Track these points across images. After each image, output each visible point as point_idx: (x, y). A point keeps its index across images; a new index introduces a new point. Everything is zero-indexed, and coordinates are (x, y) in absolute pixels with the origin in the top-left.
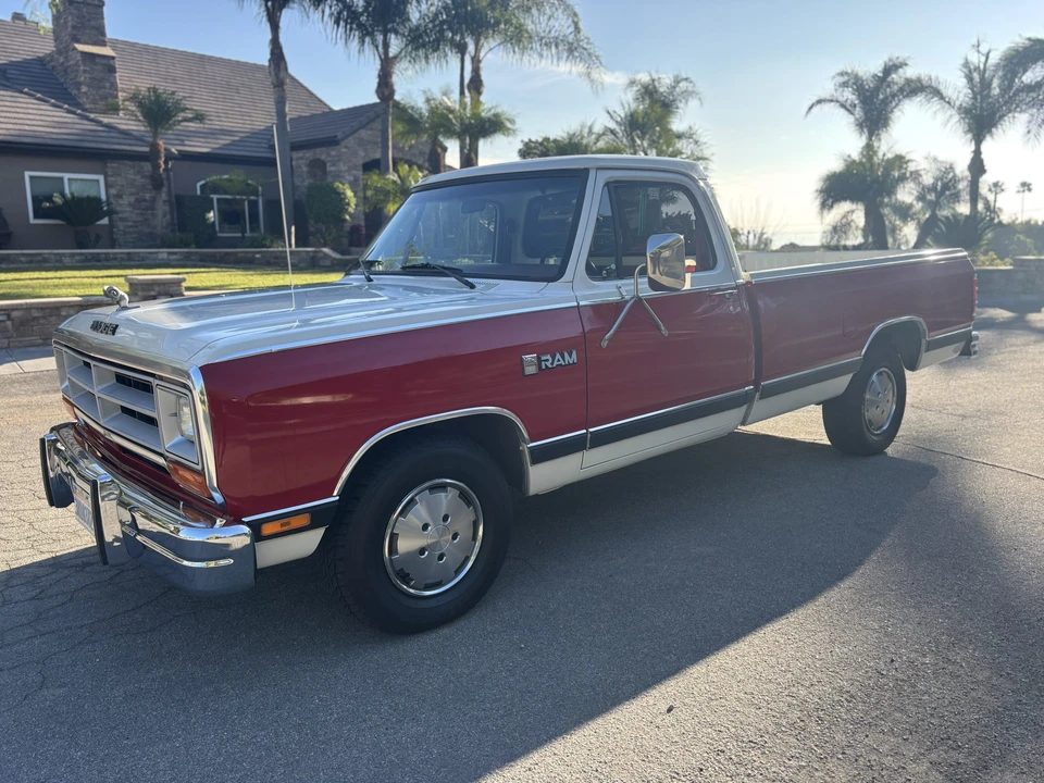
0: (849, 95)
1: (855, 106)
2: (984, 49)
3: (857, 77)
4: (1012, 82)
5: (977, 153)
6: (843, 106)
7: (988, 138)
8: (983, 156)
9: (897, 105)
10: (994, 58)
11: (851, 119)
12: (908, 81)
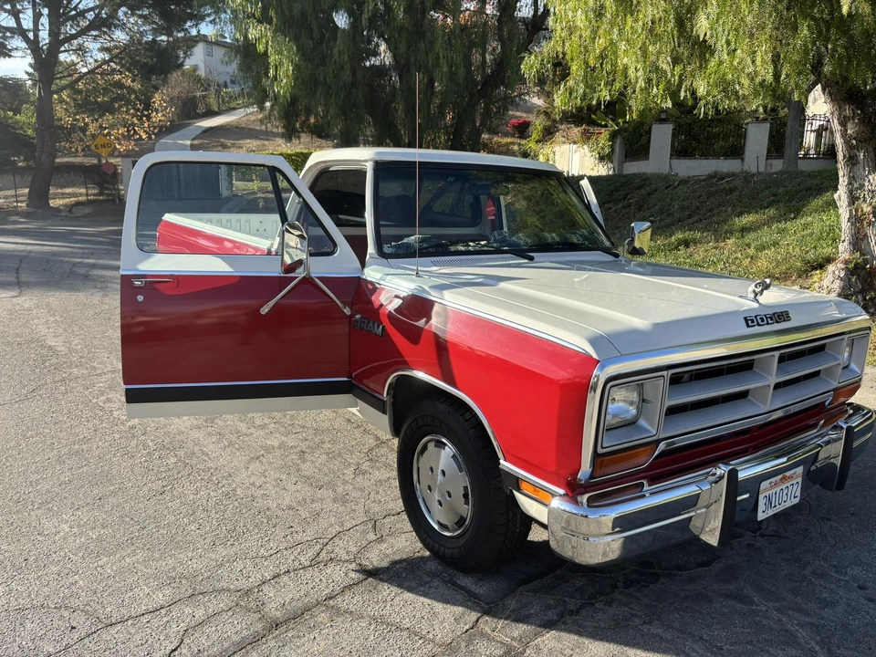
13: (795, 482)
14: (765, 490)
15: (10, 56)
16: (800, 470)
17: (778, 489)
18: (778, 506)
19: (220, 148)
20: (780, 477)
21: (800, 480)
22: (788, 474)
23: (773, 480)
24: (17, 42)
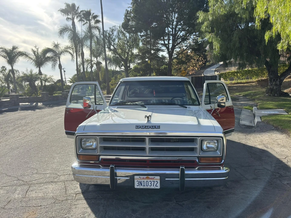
0: (4, 54)
1: (6, 57)
2: (37, 48)
3: (5, 49)
4: (45, 55)
5: (40, 70)
6: (3, 56)
7: (41, 67)
8: (41, 71)
9: (17, 58)
10: (40, 51)
11: (6, 60)
12: (20, 52)
13: (155, 181)
14: (137, 179)
15: (164, 51)
16: (158, 177)
17: (145, 181)
18: (146, 186)
19: (223, 70)
20: (146, 177)
21: (159, 181)
22: (150, 177)
23: (142, 177)
24: (164, 48)
